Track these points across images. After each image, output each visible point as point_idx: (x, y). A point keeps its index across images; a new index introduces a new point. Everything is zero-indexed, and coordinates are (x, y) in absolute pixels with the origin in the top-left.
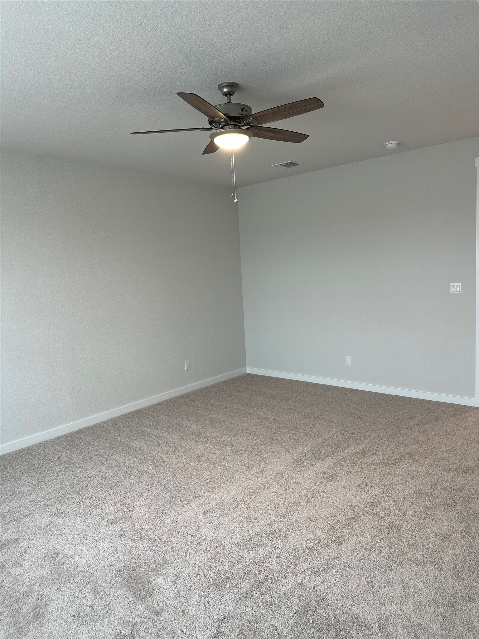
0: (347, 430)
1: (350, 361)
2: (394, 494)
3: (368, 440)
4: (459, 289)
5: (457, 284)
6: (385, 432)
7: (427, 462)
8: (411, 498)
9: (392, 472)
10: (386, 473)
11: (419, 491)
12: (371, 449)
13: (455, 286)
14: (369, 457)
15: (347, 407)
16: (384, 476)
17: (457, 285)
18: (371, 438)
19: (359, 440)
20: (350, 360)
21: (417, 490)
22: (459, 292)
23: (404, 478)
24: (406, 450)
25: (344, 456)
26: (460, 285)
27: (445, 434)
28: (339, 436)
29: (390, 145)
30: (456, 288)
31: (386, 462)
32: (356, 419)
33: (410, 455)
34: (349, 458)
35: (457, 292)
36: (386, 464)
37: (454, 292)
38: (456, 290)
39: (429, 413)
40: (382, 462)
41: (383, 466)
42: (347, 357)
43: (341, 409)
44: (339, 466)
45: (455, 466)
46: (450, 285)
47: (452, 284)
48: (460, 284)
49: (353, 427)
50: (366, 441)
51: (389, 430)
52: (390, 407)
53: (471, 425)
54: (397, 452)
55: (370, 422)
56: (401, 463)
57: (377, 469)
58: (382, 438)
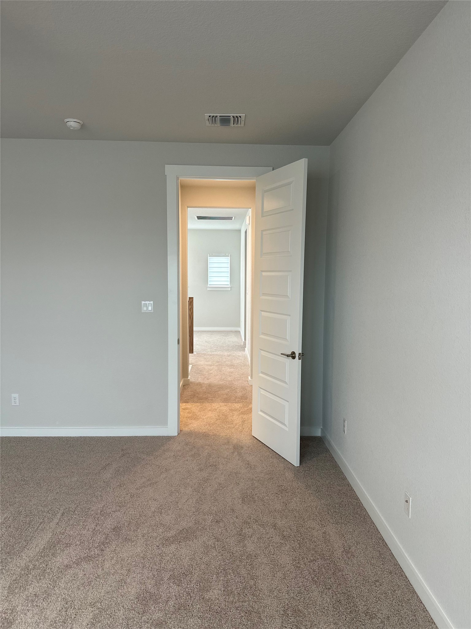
0: (21, 512)
1: (17, 401)
2: (111, 617)
3: (56, 521)
4: (151, 307)
5: (149, 302)
6: (77, 500)
7: (140, 536)
8: (136, 614)
9: (100, 572)
10: (91, 576)
11: (142, 595)
12: (63, 537)
13: (146, 304)
14: (61, 553)
15: (18, 469)
16: (90, 583)
17: (149, 304)
18: (59, 516)
19: (42, 525)
20: (18, 399)
21: (140, 595)
22: (151, 311)
23: (118, 579)
24: (109, 523)
25: (23, 565)
26: (151, 304)
27: (149, 483)
28: (10, 527)
29: (72, 123)
30: (148, 306)
31: (87, 555)
32: (33, 487)
33: (116, 529)
34: (31, 566)
35: (149, 311)
36: (88, 559)
37: (147, 312)
38: (147, 308)
39: (123, 455)
40: (82, 557)
41: (85, 565)
42: (13, 395)
43: (9, 475)
44: (16, 591)
45: (172, 533)
46: (141, 302)
47: (143, 302)
48: (152, 302)
49: (31, 504)
50: (53, 525)
51: (81, 495)
52: (75, 456)
53: (172, 462)
54: (99, 530)
55: (52, 488)
56: (107, 549)
57: (77, 575)
58: (75, 511)
